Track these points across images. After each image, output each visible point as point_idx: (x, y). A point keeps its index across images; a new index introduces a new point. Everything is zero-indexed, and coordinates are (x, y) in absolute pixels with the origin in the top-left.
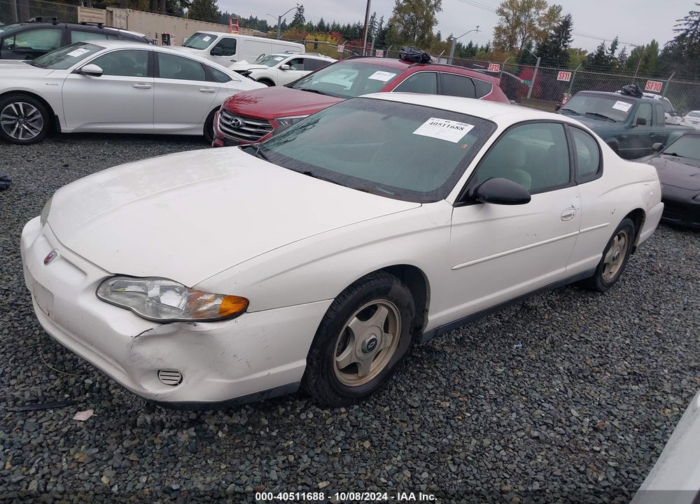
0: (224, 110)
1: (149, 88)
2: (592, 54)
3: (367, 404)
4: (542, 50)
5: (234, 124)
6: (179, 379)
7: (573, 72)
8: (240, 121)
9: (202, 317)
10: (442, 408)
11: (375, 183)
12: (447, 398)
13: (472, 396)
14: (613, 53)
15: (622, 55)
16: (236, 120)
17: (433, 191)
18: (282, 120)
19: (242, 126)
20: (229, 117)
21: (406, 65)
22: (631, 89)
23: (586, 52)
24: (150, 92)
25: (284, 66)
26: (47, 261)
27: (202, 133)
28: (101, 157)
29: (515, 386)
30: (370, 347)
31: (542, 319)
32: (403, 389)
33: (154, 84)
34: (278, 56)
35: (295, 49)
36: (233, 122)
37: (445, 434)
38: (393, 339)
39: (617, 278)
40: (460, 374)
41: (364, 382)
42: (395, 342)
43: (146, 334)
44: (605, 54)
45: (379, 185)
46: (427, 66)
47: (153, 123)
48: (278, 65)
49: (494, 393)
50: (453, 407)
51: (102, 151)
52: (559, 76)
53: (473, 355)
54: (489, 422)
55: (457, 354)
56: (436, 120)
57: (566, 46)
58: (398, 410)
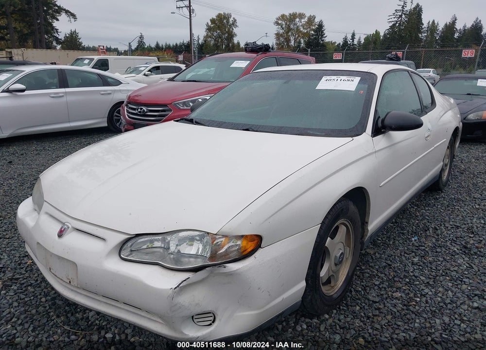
0: (129, 103)
1: (63, 96)
2: (340, 44)
3: (341, 307)
4: (309, 44)
5: (140, 112)
6: (212, 318)
7: (343, 53)
8: (145, 109)
9: (229, 258)
10: (396, 298)
11: (305, 129)
12: (395, 289)
13: (411, 284)
14: (353, 41)
15: (359, 42)
16: (141, 109)
17: (354, 127)
18: (178, 104)
19: (146, 112)
20: (135, 107)
21: (254, 55)
22: (393, 56)
23: (335, 43)
24: (64, 99)
25: (147, 73)
26: (61, 234)
27: (106, 125)
28: (36, 152)
29: (434, 269)
30: (340, 260)
31: (417, 216)
32: (360, 289)
33: (66, 93)
34: (141, 67)
35: (152, 61)
36: (139, 110)
37: (412, 319)
38: (350, 249)
39: (448, 180)
40: (391, 268)
41: (336, 290)
42: (351, 252)
43: (184, 283)
44: (349, 43)
45: (309, 129)
46: (268, 54)
47: (69, 122)
48: (143, 73)
49: (424, 278)
50: (403, 295)
51: (34, 148)
52: (334, 56)
53: (389, 251)
54: (437, 303)
55: (378, 253)
56: (328, 78)
57: (323, 40)
58: (366, 307)
